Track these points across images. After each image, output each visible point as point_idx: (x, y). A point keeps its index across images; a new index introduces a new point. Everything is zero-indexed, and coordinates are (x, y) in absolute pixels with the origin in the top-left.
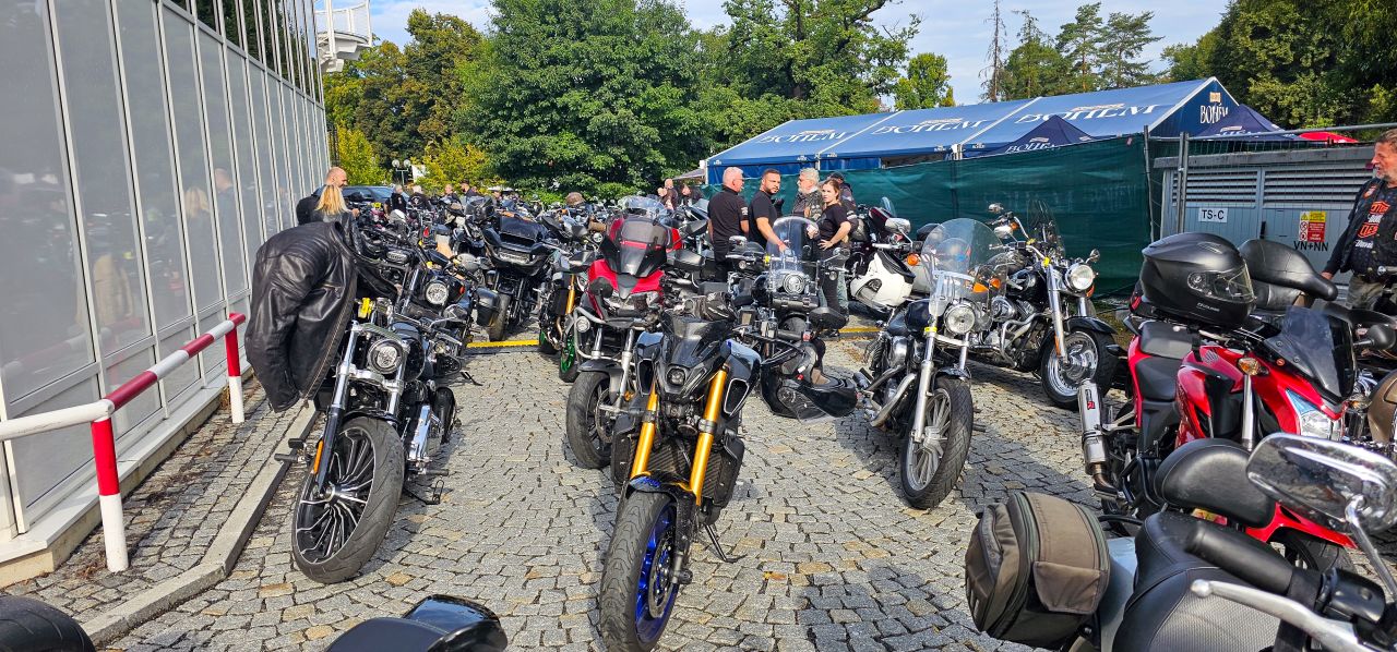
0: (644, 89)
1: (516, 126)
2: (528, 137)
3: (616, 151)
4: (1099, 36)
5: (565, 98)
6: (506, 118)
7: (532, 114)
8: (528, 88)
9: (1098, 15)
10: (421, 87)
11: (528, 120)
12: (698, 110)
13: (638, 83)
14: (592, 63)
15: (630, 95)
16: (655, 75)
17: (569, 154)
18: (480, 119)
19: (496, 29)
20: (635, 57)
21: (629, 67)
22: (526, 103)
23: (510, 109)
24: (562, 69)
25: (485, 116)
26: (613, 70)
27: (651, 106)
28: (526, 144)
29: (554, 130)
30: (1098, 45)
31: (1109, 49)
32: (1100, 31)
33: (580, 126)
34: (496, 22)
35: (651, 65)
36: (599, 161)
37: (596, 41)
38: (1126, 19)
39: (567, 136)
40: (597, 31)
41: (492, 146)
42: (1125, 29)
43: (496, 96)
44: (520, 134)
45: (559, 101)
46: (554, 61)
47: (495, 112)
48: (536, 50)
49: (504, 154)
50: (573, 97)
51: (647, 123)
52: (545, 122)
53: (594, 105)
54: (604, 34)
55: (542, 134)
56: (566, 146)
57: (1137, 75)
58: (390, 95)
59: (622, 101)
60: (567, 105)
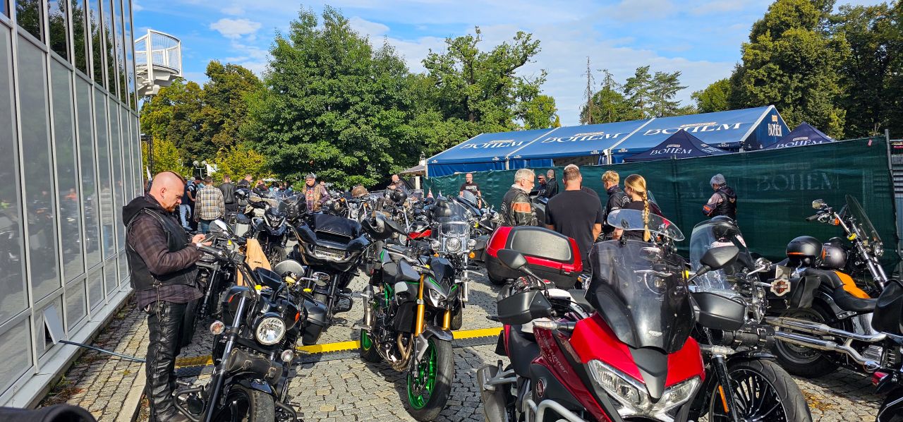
0: (378, 112)
1: (287, 136)
2: (296, 144)
3: (359, 154)
4: (649, 85)
5: (323, 117)
6: (279, 131)
7: (299, 129)
8: (296, 110)
9: (648, 73)
10: (215, 112)
11: (296, 133)
12: (415, 126)
13: (375, 108)
14: (343, 93)
15: (369, 115)
16: (386, 102)
17: (326, 156)
18: (260, 132)
19: (273, 70)
20: (371, 91)
21: (367, 97)
22: (294, 121)
23: (283, 125)
24: (320, 98)
25: (264, 130)
26: (357, 99)
27: (384, 123)
28: (295, 149)
29: (314, 139)
30: (649, 91)
31: (656, 93)
32: (650, 82)
33: (332, 137)
34: (273, 65)
35: (383, 96)
36: (347, 161)
37: (345, 79)
38: (665, 75)
39: (324, 144)
40: (346, 72)
41: (269, 151)
42: (664, 81)
43: (272, 116)
44: (289, 142)
45: (318, 120)
46: (314, 92)
47: (272, 127)
48: (302, 84)
49: (278, 156)
50: (328, 117)
51: (380, 135)
52: (308, 134)
53: (343, 122)
54: (350, 74)
55: (305, 142)
56: (322, 150)
57: (673, 109)
58: (193, 117)
59: (363, 120)
60: (324, 122)
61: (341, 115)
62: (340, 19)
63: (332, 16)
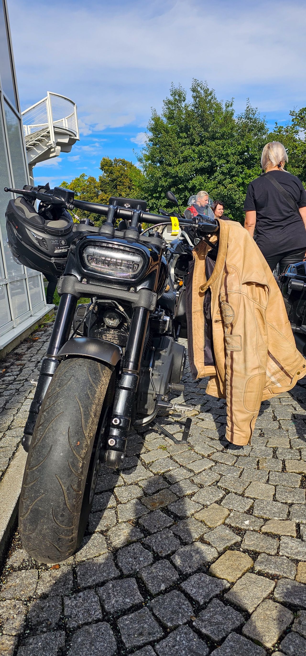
0: (242, 172)
13: (239, 168)
14: (210, 157)
15: (233, 176)
19: (151, 144)
20: (236, 153)
21: (232, 158)
22: (169, 187)
24: (191, 164)
45: (190, 185)
46: (185, 160)
50: (198, 180)
53: (211, 184)
60: (195, 186)
61: (208, 178)
62: (206, 91)
63: (199, 89)
